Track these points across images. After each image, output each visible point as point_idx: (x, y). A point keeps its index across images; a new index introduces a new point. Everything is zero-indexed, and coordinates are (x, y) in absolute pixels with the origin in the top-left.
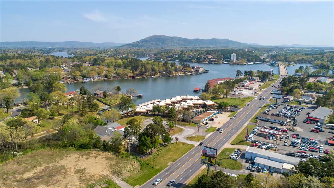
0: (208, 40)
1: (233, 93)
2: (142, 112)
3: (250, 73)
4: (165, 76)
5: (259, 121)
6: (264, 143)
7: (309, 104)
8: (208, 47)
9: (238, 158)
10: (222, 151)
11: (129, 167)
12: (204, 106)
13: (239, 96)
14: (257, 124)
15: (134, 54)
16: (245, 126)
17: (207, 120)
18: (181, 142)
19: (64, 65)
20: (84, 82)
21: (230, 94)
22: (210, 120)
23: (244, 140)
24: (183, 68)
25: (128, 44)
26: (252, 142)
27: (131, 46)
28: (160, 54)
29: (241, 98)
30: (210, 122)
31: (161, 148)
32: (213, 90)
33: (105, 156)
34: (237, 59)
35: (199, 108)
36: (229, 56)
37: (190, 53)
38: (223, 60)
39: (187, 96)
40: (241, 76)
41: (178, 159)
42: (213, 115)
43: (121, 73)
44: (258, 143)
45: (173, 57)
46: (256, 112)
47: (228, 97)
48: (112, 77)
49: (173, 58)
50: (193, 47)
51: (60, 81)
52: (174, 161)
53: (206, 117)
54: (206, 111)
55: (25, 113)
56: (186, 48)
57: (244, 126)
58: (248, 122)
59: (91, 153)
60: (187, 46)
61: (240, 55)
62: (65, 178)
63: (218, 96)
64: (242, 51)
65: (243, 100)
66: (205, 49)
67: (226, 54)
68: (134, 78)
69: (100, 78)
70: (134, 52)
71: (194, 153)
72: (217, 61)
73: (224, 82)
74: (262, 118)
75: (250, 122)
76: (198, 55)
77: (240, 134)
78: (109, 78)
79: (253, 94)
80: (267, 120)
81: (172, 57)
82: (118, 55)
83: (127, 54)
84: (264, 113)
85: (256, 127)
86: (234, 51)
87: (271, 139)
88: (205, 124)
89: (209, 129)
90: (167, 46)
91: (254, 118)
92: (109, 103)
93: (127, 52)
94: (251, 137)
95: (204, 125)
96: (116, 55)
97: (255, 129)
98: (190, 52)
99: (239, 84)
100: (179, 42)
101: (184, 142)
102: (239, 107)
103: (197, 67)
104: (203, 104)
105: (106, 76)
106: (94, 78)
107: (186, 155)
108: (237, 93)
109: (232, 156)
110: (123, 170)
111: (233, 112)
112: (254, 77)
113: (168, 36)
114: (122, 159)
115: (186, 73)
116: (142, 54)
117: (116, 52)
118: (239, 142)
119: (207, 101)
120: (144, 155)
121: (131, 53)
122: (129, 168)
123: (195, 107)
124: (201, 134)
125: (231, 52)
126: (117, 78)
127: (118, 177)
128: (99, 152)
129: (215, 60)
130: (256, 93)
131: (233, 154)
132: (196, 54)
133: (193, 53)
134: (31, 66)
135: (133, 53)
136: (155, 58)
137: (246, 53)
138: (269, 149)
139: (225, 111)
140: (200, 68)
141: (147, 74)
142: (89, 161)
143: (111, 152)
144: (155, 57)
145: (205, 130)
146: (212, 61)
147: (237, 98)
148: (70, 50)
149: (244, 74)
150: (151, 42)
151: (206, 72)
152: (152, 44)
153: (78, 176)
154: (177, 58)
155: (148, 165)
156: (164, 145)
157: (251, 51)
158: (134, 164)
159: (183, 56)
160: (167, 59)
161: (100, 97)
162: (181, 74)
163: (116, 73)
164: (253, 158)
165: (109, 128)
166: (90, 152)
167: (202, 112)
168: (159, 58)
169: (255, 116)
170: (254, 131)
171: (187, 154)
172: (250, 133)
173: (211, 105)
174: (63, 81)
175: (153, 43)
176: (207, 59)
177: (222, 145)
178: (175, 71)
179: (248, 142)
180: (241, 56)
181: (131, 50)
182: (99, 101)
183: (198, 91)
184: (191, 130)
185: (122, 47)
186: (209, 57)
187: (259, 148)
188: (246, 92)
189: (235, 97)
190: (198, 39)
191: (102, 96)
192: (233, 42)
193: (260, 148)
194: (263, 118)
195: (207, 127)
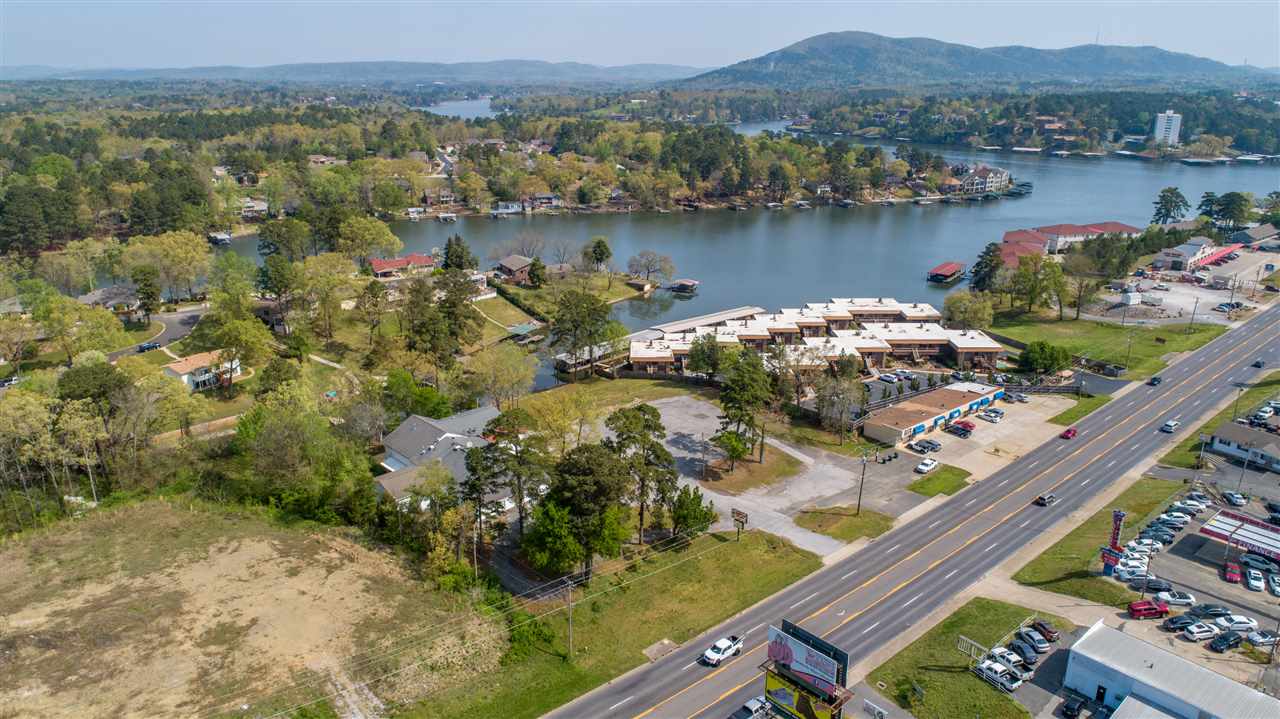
0: (1062, 52)
1: (1116, 298)
2: (655, 363)
3: (1231, 205)
4: (828, 204)
5: (1212, 461)
6: (1207, 607)
8: (1057, 83)
9: (1020, 682)
10: (955, 614)
11: (446, 647)
12: (946, 355)
13: (1145, 314)
14: (1199, 479)
15: (728, 112)
16: (1132, 483)
17: (938, 430)
18: (761, 533)
19: (449, 149)
20: (496, 217)
21: (1097, 301)
22: (949, 429)
23: (1091, 568)
24: (909, 173)
25: (717, 72)
26: (1136, 589)
27: (729, 78)
28: (834, 111)
29: (1151, 327)
30: (946, 440)
31: (654, 555)
32: (1015, 280)
33: (368, 572)
34: (1184, 138)
35: (915, 364)
36: (1146, 124)
37: (964, 108)
38: (1117, 138)
39: (883, 300)
40: (1183, 216)
41: (709, 631)
42: (971, 408)
43: (640, 187)
44: (1170, 598)
45: (888, 122)
46: (1212, 405)
47: (1084, 316)
48: (605, 201)
49: (885, 127)
50: (990, 82)
51: (410, 210)
52: (679, 639)
53: (929, 415)
54: (945, 380)
55: (207, 331)
56: (955, 87)
57: (1120, 479)
58: (1150, 461)
59: (326, 545)
60: (966, 77)
61: (1202, 120)
62: (146, 659)
63: (1035, 308)
64: (1219, 100)
65: (1158, 340)
66: (1033, 93)
67: (1134, 115)
68: (690, 206)
69: (560, 203)
70: (731, 103)
71: (804, 606)
72: (1083, 147)
73: (1086, 244)
74: (1232, 450)
75: (1161, 461)
76: (1001, 117)
77: (1086, 522)
78: (594, 204)
79: (1219, 309)
80: (1263, 462)
81: (883, 124)
82: (667, 111)
83: (700, 112)
84: (1255, 422)
85: (1182, 498)
86: (1176, 100)
87: (1254, 583)
88: (919, 449)
89: (929, 480)
90: (876, 76)
91: (1191, 444)
92: (545, 309)
93: (704, 101)
94: (1137, 555)
95: (911, 452)
96: (660, 112)
97: (1179, 510)
98: (967, 104)
99: (1160, 256)
100: (928, 59)
101: (779, 534)
102: (1126, 373)
103: (980, 167)
104: (941, 346)
105: (582, 197)
106: (537, 203)
107: (756, 613)
108: (1135, 299)
109: (988, 663)
110: (405, 660)
111: (1084, 400)
112: (1250, 225)
113: (885, 35)
114: (433, 597)
115: (924, 192)
116: (765, 110)
117: (661, 101)
118: (1060, 575)
119: (961, 332)
120: (552, 586)
121: (719, 106)
122: (438, 655)
123: (900, 358)
124: (877, 501)
125: (1162, 102)
126: (626, 205)
127: (371, 695)
128: (357, 546)
129: (1072, 138)
130: (1238, 305)
131: (998, 651)
132: (991, 113)
133: (977, 108)
134: (333, 148)
135: (727, 108)
136: (813, 125)
137: (1239, 109)
138: (1230, 647)
139: (1047, 391)
140: (991, 175)
141: (750, 193)
142: (289, 588)
143: (400, 552)
144: (814, 121)
145: (908, 482)
146: (1060, 145)
147: (1130, 323)
148: (506, 91)
149: (1200, 208)
150: (813, 63)
151: (1017, 193)
152: (814, 69)
153: (202, 658)
154: (904, 127)
155: (548, 640)
156: (673, 540)
157: (1266, 102)
158: (474, 631)
159: (931, 121)
160: (859, 132)
161: (518, 284)
162: (896, 196)
163: (624, 186)
164: (1108, 699)
165: (448, 435)
166: (322, 539)
167: (924, 387)
168: (828, 128)
169: (1199, 432)
170: (1164, 522)
171: (763, 608)
172: (1143, 527)
173: (977, 354)
174: (422, 209)
175: (821, 64)
176: (1038, 133)
177: (972, 571)
178: (875, 185)
179: (1112, 585)
180: (1207, 122)
181: (719, 95)
182: (507, 299)
183: (949, 280)
184: (838, 472)
185: (693, 83)
186: (1047, 126)
187: (1166, 628)
188: (1181, 299)
189: (1117, 321)
190: (1019, 48)
191: (524, 278)
192: (1182, 61)
193: (1174, 630)
194: (1239, 447)
195: (921, 467)
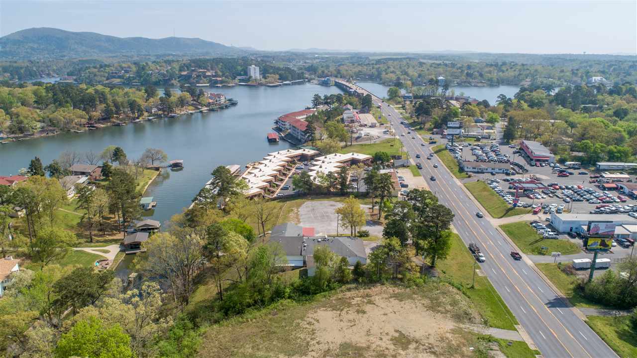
4: (161, 117)
7: (487, 138)
10: (504, 231)
12: (352, 164)
16: (463, 186)
23: (510, 207)
26: (526, 207)
29: (380, 142)
37: (158, 67)
38: (234, 78)
57: (459, 186)
58: (456, 180)
65: (390, 145)
68: (92, 127)
72: (225, 82)
74: (471, 170)
75: (458, 178)
79: (385, 133)
87: (538, 197)
98: (156, 65)
102: (403, 157)
104: (350, 161)
108: (363, 134)
111: (409, 168)
115: (200, 107)
118: (505, 212)
125: (248, 62)
129: (220, 79)
130: (389, 131)
140: (221, 96)
146: (217, 82)
150: (29, 45)
154: (134, 78)
160: (107, 82)
162: (190, 110)
164: (574, 230)
175: (36, 46)
176: (204, 78)
179: (520, 209)
186: (207, 74)
189: (365, 143)
